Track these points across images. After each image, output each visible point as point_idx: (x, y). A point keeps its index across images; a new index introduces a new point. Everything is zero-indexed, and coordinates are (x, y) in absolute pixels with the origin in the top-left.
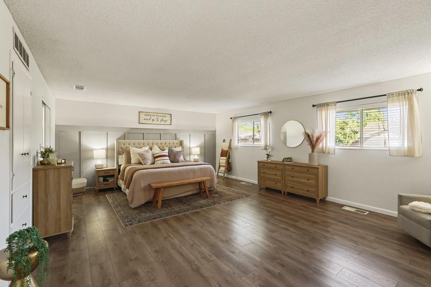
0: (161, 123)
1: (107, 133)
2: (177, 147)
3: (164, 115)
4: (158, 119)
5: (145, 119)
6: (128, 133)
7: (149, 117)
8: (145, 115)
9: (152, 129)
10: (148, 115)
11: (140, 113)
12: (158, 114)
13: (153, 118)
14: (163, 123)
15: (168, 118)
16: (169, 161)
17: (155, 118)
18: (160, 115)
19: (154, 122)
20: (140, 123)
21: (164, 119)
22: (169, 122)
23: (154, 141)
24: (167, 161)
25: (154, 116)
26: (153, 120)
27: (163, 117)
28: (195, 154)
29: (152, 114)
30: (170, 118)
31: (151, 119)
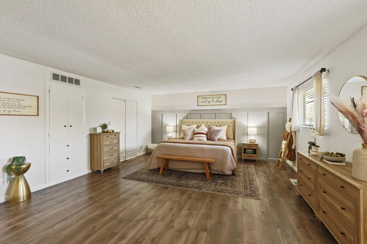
0: (217, 104)
1: (176, 114)
2: (222, 126)
3: (219, 96)
4: (213, 101)
5: (202, 102)
6: (190, 114)
7: (205, 100)
8: (203, 99)
9: (208, 110)
10: (205, 98)
11: (198, 97)
12: (213, 96)
13: (209, 100)
14: (218, 103)
15: (223, 98)
16: (205, 139)
17: (210, 100)
18: (215, 96)
19: (210, 104)
20: (198, 106)
21: (220, 99)
22: (224, 102)
23: (208, 120)
24: (204, 138)
25: (209, 98)
26: (209, 102)
27: (218, 98)
28: (252, 135)
29: (208, 97)
30: (225, 98)
31: (207, 102)
